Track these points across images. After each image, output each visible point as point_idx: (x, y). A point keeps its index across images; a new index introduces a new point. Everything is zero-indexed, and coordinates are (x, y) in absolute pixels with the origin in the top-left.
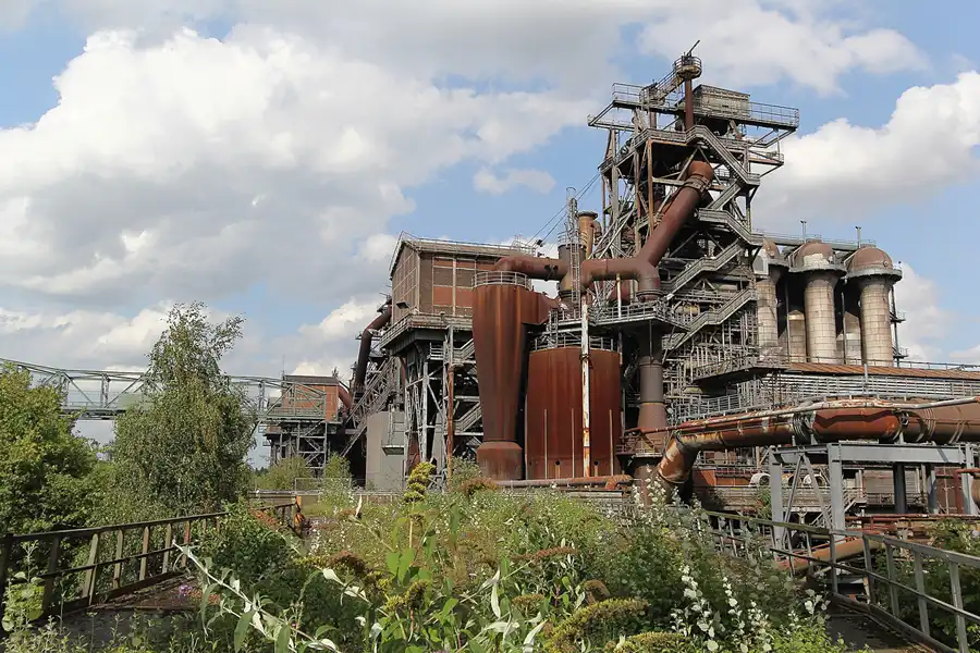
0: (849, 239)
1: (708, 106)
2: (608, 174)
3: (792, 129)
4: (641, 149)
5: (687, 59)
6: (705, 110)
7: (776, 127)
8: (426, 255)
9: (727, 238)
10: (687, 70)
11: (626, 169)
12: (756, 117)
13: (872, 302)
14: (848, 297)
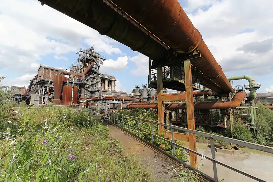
0: (111, 75)
1: (94, 54)
2: (79, 61)
3: (105, 60)
4: (84, 58)
5: (92, 47)
6: (94, 55)
7: (103, 59)
8: (45, 68)
9: (95, 73)
10: (92, 49)
11: (82, 61)
12: (100, 57)
13: (113, 83)
14: (110, 82)
